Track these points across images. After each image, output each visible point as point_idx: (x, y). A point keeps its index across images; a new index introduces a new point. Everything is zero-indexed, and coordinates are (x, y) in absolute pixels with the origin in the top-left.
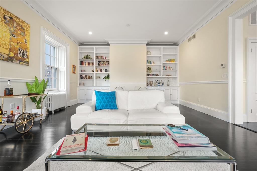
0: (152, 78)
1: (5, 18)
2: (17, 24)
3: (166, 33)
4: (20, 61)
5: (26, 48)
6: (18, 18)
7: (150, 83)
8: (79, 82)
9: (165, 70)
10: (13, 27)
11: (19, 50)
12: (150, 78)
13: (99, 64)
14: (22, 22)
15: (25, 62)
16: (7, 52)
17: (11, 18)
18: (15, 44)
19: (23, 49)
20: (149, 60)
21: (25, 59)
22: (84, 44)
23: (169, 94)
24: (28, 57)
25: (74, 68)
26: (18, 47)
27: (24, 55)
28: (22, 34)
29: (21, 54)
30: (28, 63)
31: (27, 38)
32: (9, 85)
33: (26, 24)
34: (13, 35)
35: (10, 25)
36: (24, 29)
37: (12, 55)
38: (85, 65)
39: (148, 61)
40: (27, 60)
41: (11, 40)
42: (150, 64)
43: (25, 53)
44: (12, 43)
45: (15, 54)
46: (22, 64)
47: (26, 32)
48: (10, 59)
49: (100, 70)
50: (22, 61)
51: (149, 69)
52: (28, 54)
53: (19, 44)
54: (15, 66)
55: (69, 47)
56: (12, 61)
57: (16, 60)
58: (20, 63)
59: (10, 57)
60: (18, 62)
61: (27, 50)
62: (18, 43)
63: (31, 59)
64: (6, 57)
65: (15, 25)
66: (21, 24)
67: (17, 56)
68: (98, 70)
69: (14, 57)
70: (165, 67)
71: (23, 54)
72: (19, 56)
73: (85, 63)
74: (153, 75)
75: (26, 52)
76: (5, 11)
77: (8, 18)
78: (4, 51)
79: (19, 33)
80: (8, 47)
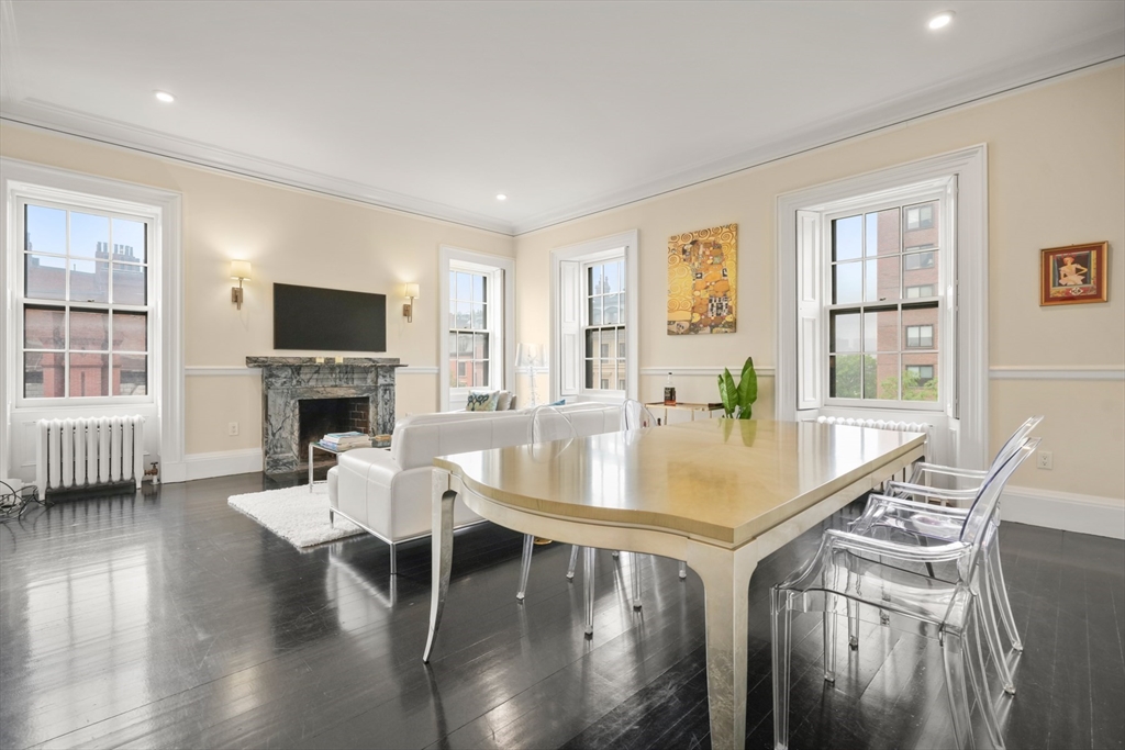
1: (684, 252)
2: (707, 245)
4: (712, 327)
5: (726, 289)
6: (706, 232)
10: (697, 259)
11: (711, 301)
14: (716, 231)
15: (724, 327)
16: (688, 316)
17: (693, 242)
18: (703, 291)
19: (720, 294)
21: (723, 318)
24: (731, 312)
26: (707, 296)
27: (721, 308)
28: (717, 260)
29: (715, 309)
30: (733, 326)
31: (729, 264)
32: (670, 382)
33: (725, 230)
34: (698, 275)
35: (693, 258)
36: (719, 247)
37: (697, 318)
40: (729, 319)
41: (695, 288)
43: (724, 303)
44: (697, 293)
45: (701, 315)
46: (718, 332)
47: (726, 250)
48: (694, 329)
50: (717, 326)
52: (730, 304)
53: (711, 288)
54: (706, 341)
56: (696, 332)
57: (705, 326)
58: (711, 331)
59: (693, 324)
60: (708, 328)
61: (728, 294)
62: (707, 287)
63: (741, 314)
64: (686, 325)
65: (701, 252)
66: (712, 239)
67: (706, 316)
69: (700, 322)
71: (718, 308)
72: (710, 315)
75: (726, 298)
76: (684, 237)
77: (688, 247)
78: (684, 316)
79: (709, 262)
80: (689, 305)
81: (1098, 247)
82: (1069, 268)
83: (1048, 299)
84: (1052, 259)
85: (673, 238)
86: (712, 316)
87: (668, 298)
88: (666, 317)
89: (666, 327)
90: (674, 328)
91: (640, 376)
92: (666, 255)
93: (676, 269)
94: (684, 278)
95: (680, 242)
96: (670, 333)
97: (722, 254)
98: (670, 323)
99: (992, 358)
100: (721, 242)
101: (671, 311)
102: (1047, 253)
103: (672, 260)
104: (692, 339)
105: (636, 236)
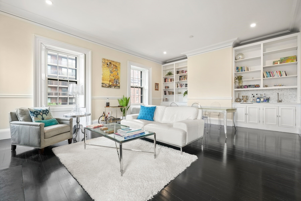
0: (247, 90)
1: (107, 64)
2: (114, 65)
3: (253, 25)
4: (115, 87)
5: (118, 78)
6: (114, 62)
7: (243, 98)
8: (162, 98)
9: (271, 76)
10: (111, 68)
11: (114, 80)
12: (244, 90)
13: (180, 79)
14: (116, 63)
16: (108, 82)
17: (110, 63)
19: (117, 79)
20: (240, 66)
21: (117, 85)
22: (167, 61)
23: (276, 116)
24: (119, 84)
25: (157, 85)
28: (116, 70)
29: (115, 82)
30: (119, 87)
31: (118, 72)
32: (108, 101)
33: (118, 63)
34: (111, 72)
35: (110, 67)
36: (117, 67)
37: (111, 84)
38: (168, 82)
39: (238, 68)
40: (119, 85)
41: (110, 75)
42: (242, 71)
43: (118, 81)
44: (111, 77)
45: (112, 83)
46: (116, 88)
47: (118, 68)
48: (110, 86)
49: (180, 85)
50: (116, 86)
51: (239, 78)
53: (115, 77)
54: (112, 90)
55: (151, 69)
56: (111, 87)
57: (113, 86)
59: (110, 85)
60: (114, 87)
62: (114, 76)
63: (121, 85)
64: (108, 85)
65: (112, 66)
66: (115, 64)
67: (113, 84)
68: (178, 85)
69: (112, 85)
70: (269, 72)
71: (116, 82)
72: (114, 83)
73: (168, 79)
74: (250, 86)
75: (118, 80)
76: (108, 60)
77: (109, 64)
78: (107, 82)
79: (114, 70)
80: (109, 80)
81: (158, 84)
85: (104, 59)
86: (115, 84)
87: (102, 76)
88: (101, 82)
89: (101, 84)
90: (104, 85)
91: (92, 99)
92: (101, 64)
93: (105, 68)
94: (107, 72)
95: (106, 61)
96: (103, 86)
97: (117, 69)
98: (102, 83)
100: (117, 66)
101: (103, 80)
103: (104, 65)
104: (109, 89)
105: (90, 53)
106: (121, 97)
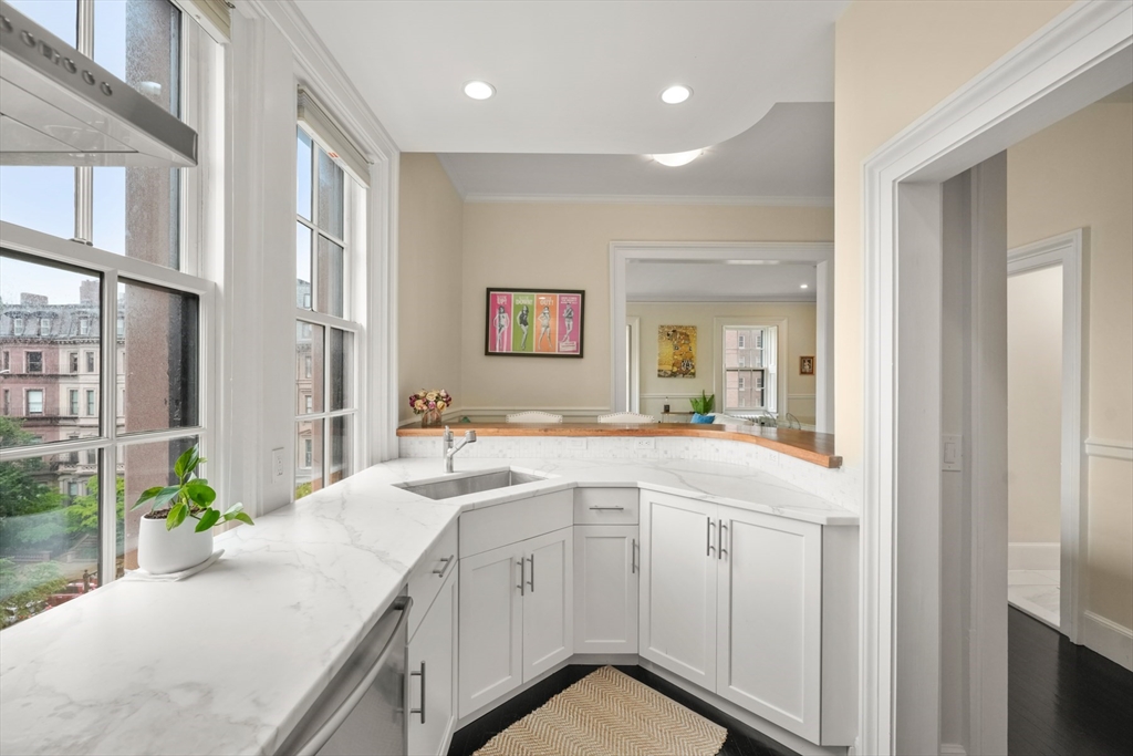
1: (668, 335)
2: (681, 334)
4: (684, 375)
5: (691, 356)
6: (681, 327)
10: (676, 340)
11: (683, 362)
14: (686, 328)
15: (690, 374)
16: (670, 368)
17: (674, 331)
18: (679, 356)
19: (688, 359)
21: (689, 371)
24: (693, 368)
25: (809, 361)
26: (681, 359)
27: (689, 365)
28: (687, 342)
29: (685, 366)
30: (694, 374)
31: (692, 345)
32: (667, 402)
33: (691, 328)
34: (676, 348)
35: (673, 339)
36: (688, 336)
37: (675, 369)
40: (693, 371)
41: (674, 354)
43: (690, 363)
44: (675, 357)
45: (678, 368)
46: (687, 377)
47: (691, 338)
48: (673, 375)
50: (686, 374)
52: (693, 364)
54: (680, 382)
55: (784, 324)
56: (674, 377)
57: (680, 374)
58: (683, 377)
59: (673, 372)
60: (682, 375)
61: (692, 359)
62: (681, 355)
63: (698, 369)
64: (670, 373)
65: (678, 336)
66: (684, 331)
67: (681, 369)
69: (677, 371)
71: (687, 366)
75: (691, 361)
76: (669, 327)
77: (671, 333)
78: (668, 368)
79: (682, 342)
80: (671, 363)
81: (813, 357)
82: (807, 363)
83: (802, 373)
84: (803, 359)
85: (662, 327)
86: (684, 369)
87: (658, 358)
88: (657, 367)
89: (657, 373)
90: (662, 374)
91: (640, 399)
92: (657, 336)
93: (663, 343)
94: (668, 349)
95: (666, 330)
96: (659, 376)
97: (689, 340)
98: (659, 371)
99: (788, 391)
100: (689, 334)
101: (660, 364)
102: (802, 358)
103: (662, 338)
104: (672, 380)
105: (637, 321)
106: (697, 394)
